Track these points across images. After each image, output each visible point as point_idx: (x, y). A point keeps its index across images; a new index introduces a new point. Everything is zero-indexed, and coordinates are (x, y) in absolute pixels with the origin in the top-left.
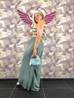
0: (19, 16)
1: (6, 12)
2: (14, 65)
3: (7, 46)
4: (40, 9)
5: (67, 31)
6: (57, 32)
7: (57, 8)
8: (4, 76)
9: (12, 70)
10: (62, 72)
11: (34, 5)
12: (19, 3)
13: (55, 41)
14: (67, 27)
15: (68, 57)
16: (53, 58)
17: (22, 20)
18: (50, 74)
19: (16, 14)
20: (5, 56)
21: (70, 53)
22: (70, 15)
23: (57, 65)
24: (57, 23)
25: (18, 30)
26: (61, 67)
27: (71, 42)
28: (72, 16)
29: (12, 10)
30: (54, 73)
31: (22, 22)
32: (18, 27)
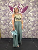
0: (10, 9)
1: (3, 7)
2: (9, 33)
3: (5, 24)
4: (20, 5)
5: (34, 16)
6: (28, 16)
7: (29, 4)
8: (4, 37)
9: (8, 35)
10: (31, 36)
11: (17, 3)
12: (9, 3)
13: (28, 21)
14: (34, 14)
15: (34, 29)
16: (26, 29)
17: (11, 11)
18: (25, 36)
19: (8, 8)
20: (4, 28)
21: (35, 26)
22: (36, 7)
23: (28, 33)
24: (29, 12)
25: (9, 16)
26: (30, 33)
27: (36, 21)
28: (37, 8)
29: (6, 6)
30: (27, 36)
31: (11, 12)
32: (9, 14)
